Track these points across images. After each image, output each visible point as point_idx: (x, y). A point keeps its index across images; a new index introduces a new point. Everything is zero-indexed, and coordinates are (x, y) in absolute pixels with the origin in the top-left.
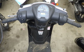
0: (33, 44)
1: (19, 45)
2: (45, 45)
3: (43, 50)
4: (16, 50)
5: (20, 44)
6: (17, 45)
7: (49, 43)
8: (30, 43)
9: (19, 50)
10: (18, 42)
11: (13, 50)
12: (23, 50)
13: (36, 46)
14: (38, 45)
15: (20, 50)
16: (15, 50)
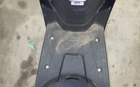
0: (56, 28)
1: (26, 26)
2: (89, 34)
3: (83, 46)
4: (22, 37)
5: (28, 23)
6: (23, 25)
7: (103, 29)
8: (48, 26)
9: (28, 39)
10: (23, 18)
11: (15, 37)
12: (38, 38)
13: (66, 37)
14: (70, 33)
15: (31, 37)
16: (19, 37)
